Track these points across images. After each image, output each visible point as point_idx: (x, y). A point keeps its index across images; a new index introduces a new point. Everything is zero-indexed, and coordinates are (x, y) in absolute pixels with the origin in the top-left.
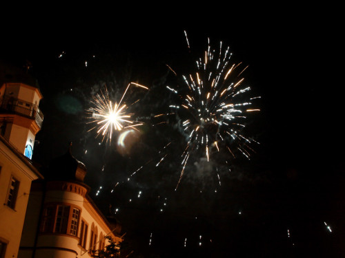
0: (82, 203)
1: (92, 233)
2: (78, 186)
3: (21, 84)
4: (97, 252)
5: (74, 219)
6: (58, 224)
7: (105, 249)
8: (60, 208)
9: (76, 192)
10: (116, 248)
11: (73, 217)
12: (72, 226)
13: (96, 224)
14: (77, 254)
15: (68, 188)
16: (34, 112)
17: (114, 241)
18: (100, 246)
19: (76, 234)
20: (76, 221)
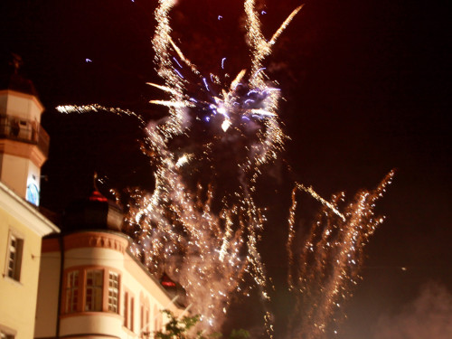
1: (142, 308)
2: (114, 239)
3: (10, 92)
4: (152, 335)
5: (112, 289)
6: (89, 299)
7: (164, 331)
8: (90, 274)
10: (180, 325)
11: (111, 284)
12: (110, 301)
13: (146, 293)
15: (98, 242)
16: (34, 132)
17: (175, 315)
18: (156, 327)
19: (117, 311)
20: (116, 291)
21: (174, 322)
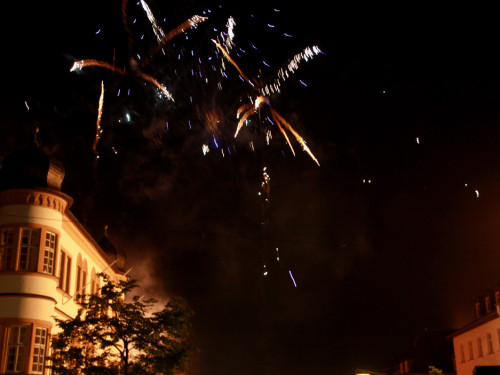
0: (61, 223)
1: (79, 269)
2: (53, 197)
4: (88, 298)
5: (48, 249)
6: (23, 258)
7: (100, 292)
8: (25, 233)
9: (49, 205)
10: (116, 290)
11: (47, 244)
12: (46, 261)
13: (85, 256)
14: (56, 303)
15: (37, 199)
17: (111, 279)
18: (93, 289)
19: (52, 272)
20: (52, 251)
21: (110, 285)
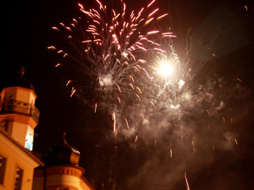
0: (79, 184)
2: (74, 169)
9: (72, 174)
15: (65, 171)
16: (31, 109)
